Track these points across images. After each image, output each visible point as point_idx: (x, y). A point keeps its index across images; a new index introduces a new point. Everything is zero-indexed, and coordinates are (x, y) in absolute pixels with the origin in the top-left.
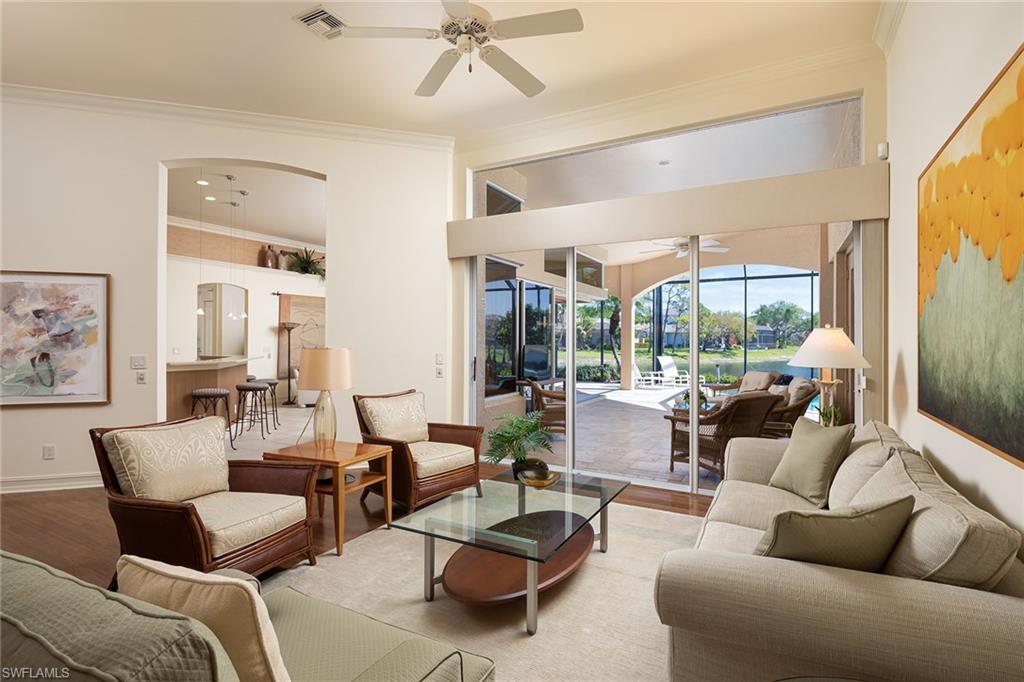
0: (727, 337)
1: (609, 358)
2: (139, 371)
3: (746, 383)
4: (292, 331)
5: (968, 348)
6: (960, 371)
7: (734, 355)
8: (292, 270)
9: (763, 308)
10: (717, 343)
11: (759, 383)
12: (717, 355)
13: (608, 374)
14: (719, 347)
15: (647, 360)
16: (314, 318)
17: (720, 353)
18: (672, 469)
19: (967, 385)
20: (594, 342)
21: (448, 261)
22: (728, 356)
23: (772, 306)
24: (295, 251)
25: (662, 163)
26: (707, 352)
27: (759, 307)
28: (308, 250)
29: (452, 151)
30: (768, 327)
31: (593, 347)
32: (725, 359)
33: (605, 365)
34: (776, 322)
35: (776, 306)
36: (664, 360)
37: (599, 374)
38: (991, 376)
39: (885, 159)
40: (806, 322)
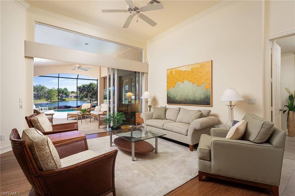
5: (187, 94)
6: (184, 97)
34: (38, 91)
39: (147, 62)
40: (48, 92)
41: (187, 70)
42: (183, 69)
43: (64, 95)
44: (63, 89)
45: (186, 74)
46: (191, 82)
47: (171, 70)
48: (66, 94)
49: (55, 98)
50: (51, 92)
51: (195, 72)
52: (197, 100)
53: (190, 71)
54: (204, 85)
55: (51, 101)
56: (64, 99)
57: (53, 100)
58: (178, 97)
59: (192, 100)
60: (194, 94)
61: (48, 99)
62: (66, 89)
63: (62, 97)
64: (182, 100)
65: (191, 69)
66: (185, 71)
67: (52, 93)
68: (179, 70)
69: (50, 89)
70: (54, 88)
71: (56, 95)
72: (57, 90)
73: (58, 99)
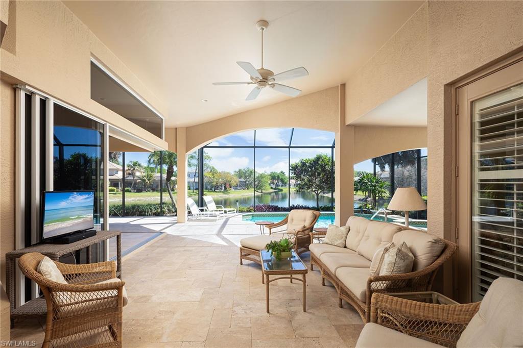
0: (225, 184)
1: (166, 197)
7: (229, 193)
9: (240, 170)
10: (220, 187)
12: (221, 193)
13: (166, 209)
14: (222, 189)
17: (222, 192)
20: (154, 186)
22: (226, 194)
23: (244, 169)
26: (216, 192)
27: (238, 170)
30: (242, 180)
31: (154, 190)
32: (225, 195)
33: (163, 203)
34: (246, 177)
35: (246, 170)
37: (159, 210)
40: (258, 178)
43: (280, 183)
44: (279, 172)
48: (282, 181)
49: (267, 188)
50: (262, 178)
55: (262, 192)
56: (279, 189)
61: (259, 189)
62: (283, 174)
63: (277, 185)
67: (262, 180)
69: (261, 173)
70: (266, 172)
71: (269, 182)
72: (270, 175)
73: (272, 188)
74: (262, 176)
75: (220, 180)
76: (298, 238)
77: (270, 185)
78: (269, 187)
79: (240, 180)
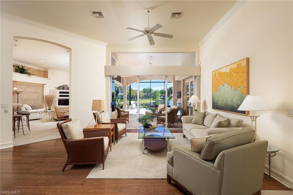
2: (5, 109)
3: (159, 107)
4: (19, 94)
5: (226, 99)
6: (224, 102)
8: (16, 72)
9: (144, 89)
11: (162, 107)
14: (135, 99)
15: (128, 102)
16: (26, 90)
18: (157, 125)
19: (226, 104)
21: (104, 76)
23: (146, 88)
24: (18, 66)
25: (151, 57)
27: (143, 89)
28: (23, 65)
29: (106, 47)
30: (146, 94)
34: (147, 92)
35: (147, 88)
36: (132, 102)
38: (232, 102)
39: (200, 65)
40: (154, 93)
41: (226, 72)
42: (224, 70)
45: (226, 76)
46: (229, 85)
47: (215, 71)
51: (233, 73)
52: (235, 107)
53: (229, 72)
54: (240, 88)
55: (156, 101)
57: (157, 99)
58: (220, 102)
59: (230, 106)
60: (232, 100)
61: (154, 99)
64: (223, 105)
65: (230, 70)
66: (225, 72)
67: (156, 94)
68: (221, 72)
69: (155, 90)
70: (158, 90)
71: (160, 95)
72: (160, 91)
73: (161, 98)
74: (156, 92)
75: (134, 94)
76: (160, 111)
77: (160, 96)
78: (160, 98)
79: (144, 94)
